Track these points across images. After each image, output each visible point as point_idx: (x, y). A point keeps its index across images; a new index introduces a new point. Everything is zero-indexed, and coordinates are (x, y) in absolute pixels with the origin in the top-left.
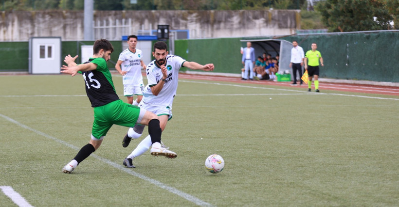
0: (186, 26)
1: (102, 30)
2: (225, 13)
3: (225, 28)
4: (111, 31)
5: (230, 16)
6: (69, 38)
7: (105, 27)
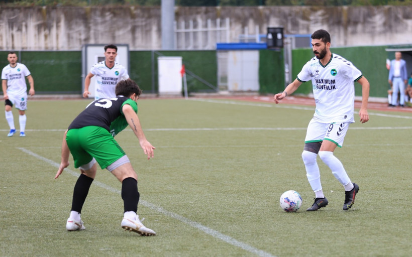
1: (187, 34)
2: (364, 10)
3: (364, 32)
4: (200, 37)
5: (370, 15)
6: (140, 45)
7: (191, 30)
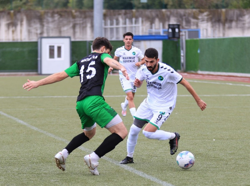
0: (197, 25)
1: (112, 29)
2: (237, 12)
3: (237, 27)
5: (242, 15)
6: (79, 37)
7: (115, 26)
